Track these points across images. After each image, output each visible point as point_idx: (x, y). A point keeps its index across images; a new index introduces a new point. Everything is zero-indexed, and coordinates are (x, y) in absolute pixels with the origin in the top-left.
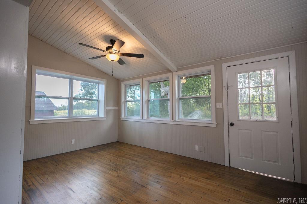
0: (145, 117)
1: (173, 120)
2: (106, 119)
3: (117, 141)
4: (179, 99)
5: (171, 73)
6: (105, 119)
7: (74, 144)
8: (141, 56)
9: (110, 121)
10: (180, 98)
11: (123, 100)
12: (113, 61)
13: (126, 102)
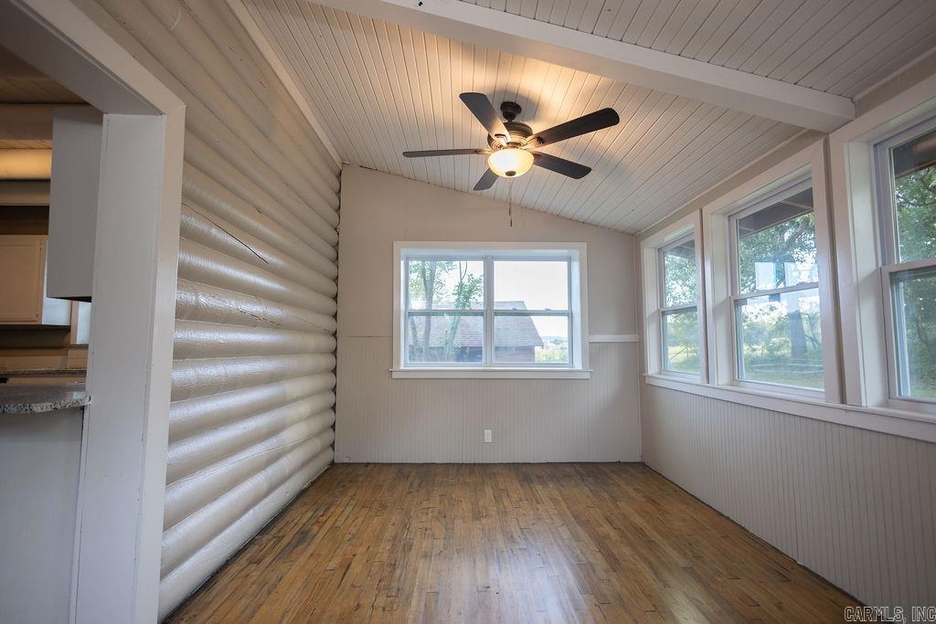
0: (722, 377)
1: (843, 401)
2: (589, 377)
3: (639, 460)
4: (886, 278)
5: (821, 141)
6: (587, 376)
7: (491, 445)
8: (606, 118)
9: (605, 386)
10: (891, 274)
11: (650, 306)
12: (511, 174)
13: (664, 314)
